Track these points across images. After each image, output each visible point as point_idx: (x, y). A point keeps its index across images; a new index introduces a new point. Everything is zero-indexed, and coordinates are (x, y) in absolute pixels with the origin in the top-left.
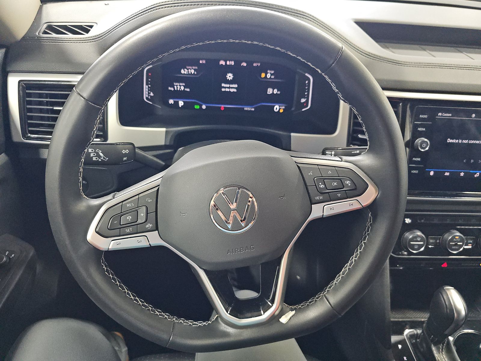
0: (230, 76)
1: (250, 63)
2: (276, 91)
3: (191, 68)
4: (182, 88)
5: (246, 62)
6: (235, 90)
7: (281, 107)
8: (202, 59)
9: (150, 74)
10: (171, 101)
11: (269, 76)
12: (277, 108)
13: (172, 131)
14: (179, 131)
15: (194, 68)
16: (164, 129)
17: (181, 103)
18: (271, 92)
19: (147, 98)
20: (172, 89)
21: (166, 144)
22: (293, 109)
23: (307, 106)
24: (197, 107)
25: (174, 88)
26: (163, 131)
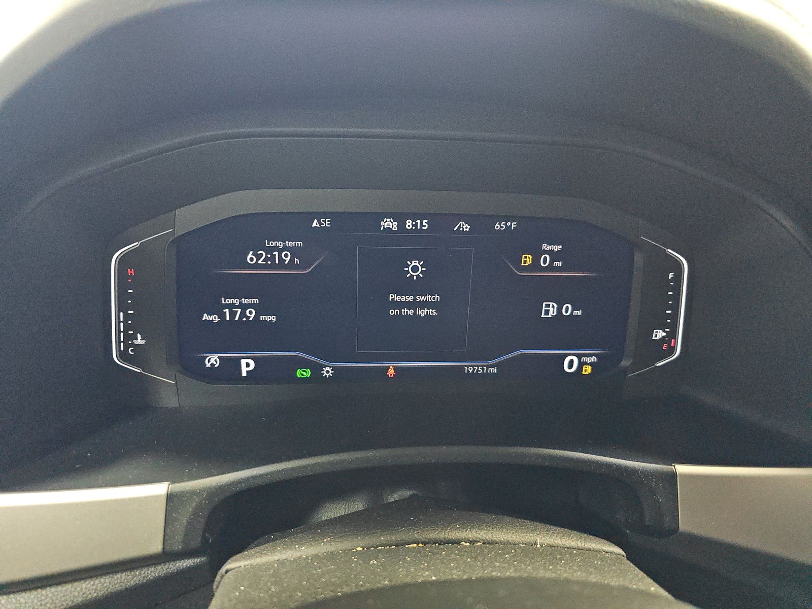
0: (415, 268)
1: (481, 222)
2: (568, 309)
3: (280, 244)
4: (251, 314)
5: (467, 219)
6: (433, 312)
7: (583, 359)
8: (319, 216)
9: (131, 272)
10: (213, 360)
11: (545, 261)
12: (571, 363)
13: (193, 493)
14: (222, 488)
15: (290, 244)
16: (160, 489)
17: (247, 366)
18: (553, 312)
19: (123, 355)
20: (215, 318)
21: (168, 548)
22: (625, 363)
23: (672, 350)
24: (304, 373)
25: (222, 316)
26: (157, 497)
